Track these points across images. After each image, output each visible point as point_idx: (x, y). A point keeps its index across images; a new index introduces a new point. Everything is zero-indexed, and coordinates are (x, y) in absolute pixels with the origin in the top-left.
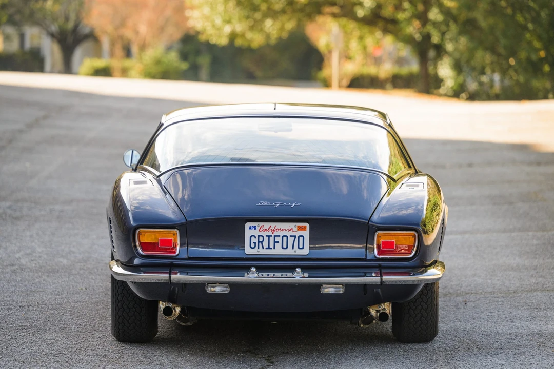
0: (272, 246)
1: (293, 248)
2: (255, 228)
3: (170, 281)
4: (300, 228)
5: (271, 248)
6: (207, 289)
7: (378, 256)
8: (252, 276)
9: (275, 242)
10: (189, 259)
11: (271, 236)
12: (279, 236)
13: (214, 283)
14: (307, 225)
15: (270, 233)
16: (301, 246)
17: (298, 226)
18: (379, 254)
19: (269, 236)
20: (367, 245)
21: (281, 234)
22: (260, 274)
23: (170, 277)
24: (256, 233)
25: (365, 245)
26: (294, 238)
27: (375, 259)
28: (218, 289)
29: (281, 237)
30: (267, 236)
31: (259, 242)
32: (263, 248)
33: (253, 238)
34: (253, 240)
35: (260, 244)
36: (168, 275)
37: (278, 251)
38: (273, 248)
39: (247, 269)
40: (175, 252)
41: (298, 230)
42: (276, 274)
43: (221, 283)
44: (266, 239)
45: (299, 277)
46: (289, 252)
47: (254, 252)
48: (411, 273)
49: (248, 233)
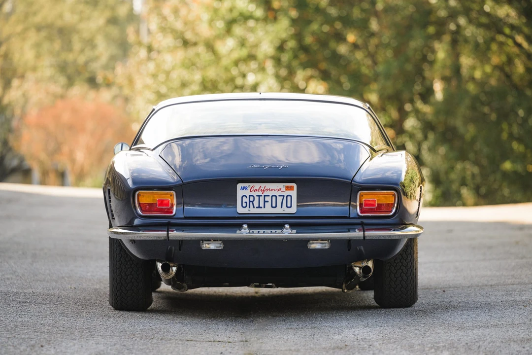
0: (262, 205)
1: (282, 207)
2: (246, 188)
3: (168, 237)
4: (288, 188)
5: (261, 207)
6: (202, 246)
7: (361, 215)
8: (245, 233)
9: (265, 202)
10: (185, 218)
11: (261, 196)
12: (269, 196)
13: (208, 240)
14: (295, 185)
15: (260, 193)
16: (289, 205)
17: (286, 186)
18: (361, 212)
19: (259, 196)
20: (350, 203)
21: (271, 193)
22: (251, 231)
23: (168, 234)
24: (247, 193)
25: (349, 203)
26: (282, 197)
27: (357, 217)
28: (212, 246)
29: (270, 197)
30: (257, 196)
31: (250, 201)
32: (254, 207)
33: (244, 198)
34: (245, 200)
35: (251, 203)
36: (166, 232)
37: (268, 210)
38: (263, 207)
39: (240, 226)
40: (172, 212)
41: (286, 190)
42: (265, 231)
43: (215, 240)
44: (256, 199)
45: (287, 233)
46: (278, 210)
47: (246, 211)
48: (391, 230)
49: (240, 193)
